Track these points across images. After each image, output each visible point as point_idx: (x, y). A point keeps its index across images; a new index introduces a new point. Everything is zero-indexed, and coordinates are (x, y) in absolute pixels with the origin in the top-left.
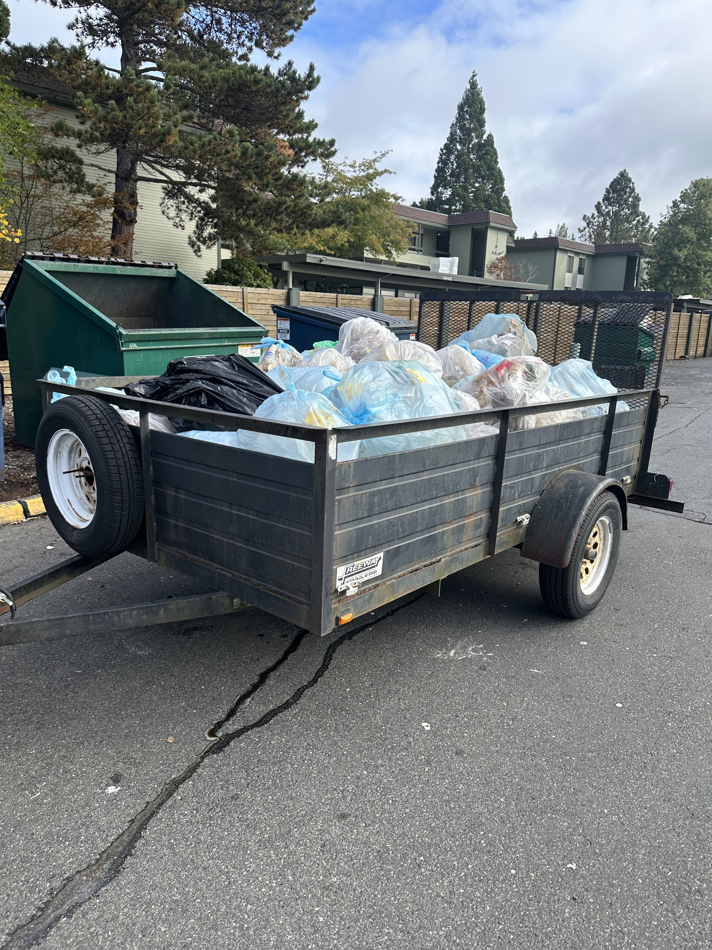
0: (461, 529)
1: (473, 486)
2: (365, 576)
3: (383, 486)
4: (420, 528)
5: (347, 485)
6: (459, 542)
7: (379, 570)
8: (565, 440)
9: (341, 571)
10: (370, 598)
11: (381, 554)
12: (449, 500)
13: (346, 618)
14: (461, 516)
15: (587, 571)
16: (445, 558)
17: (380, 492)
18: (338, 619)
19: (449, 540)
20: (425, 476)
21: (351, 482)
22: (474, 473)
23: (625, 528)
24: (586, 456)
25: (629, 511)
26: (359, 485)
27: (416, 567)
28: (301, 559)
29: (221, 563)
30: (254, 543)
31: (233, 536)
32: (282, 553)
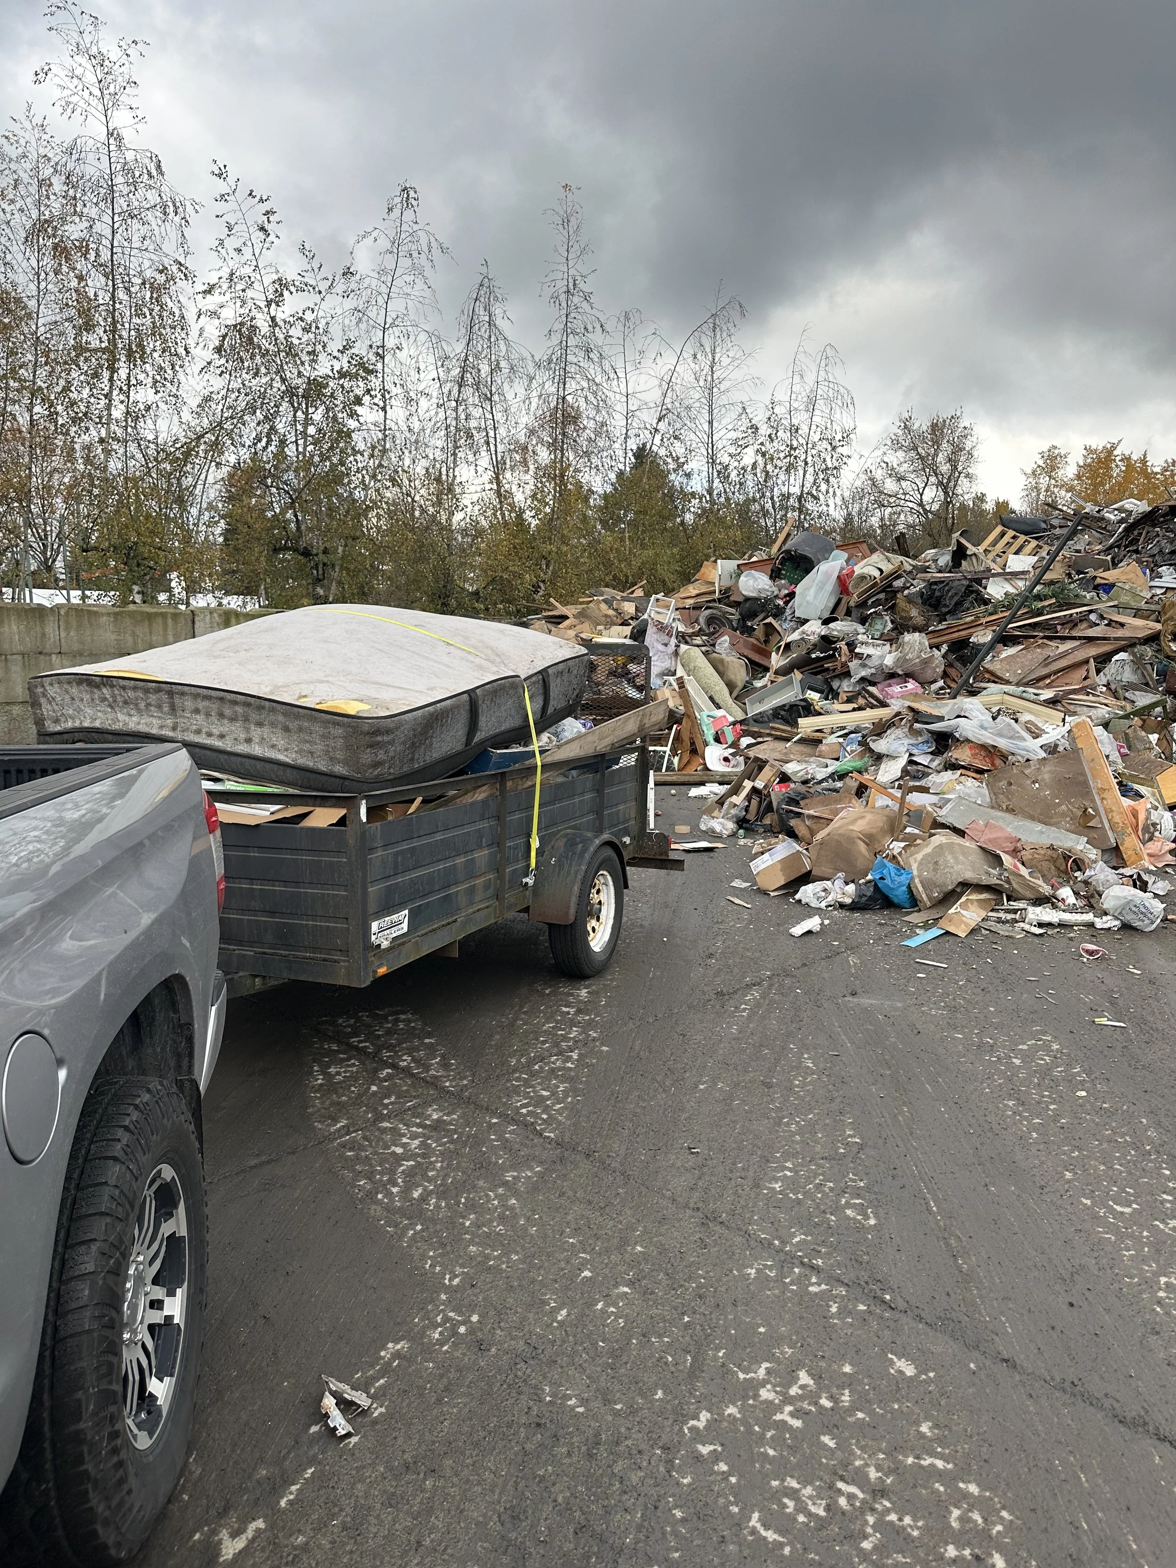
0: (472, 890)
1: (480, 847)
2: (395, 933)
3: (404, 846)
4: (437, 888)
5: (376, 845)
6: (472, 903)
7: (405, 927)
8: (560, 800)
9: (375, 926)
10: (399, 954)
11: (406, 912)
12: (460, 860)
13: (382, 971)
14: (471, 876)
15: (594, 930)
16: (461, 917)
17: (402, 852)
18: (375, 972)
19: (462, 900)
20: (439, 837)
21: (379, 843)
22: (480, 833)
23: (626, 887)
24: (582, 816)
25: (628, 873)
26: (385, 846)
27: (436, 926)
28: (335, 918)
29: (240, 943)
30: (282, 914)
31: (255, 912)
32: (314, 917)
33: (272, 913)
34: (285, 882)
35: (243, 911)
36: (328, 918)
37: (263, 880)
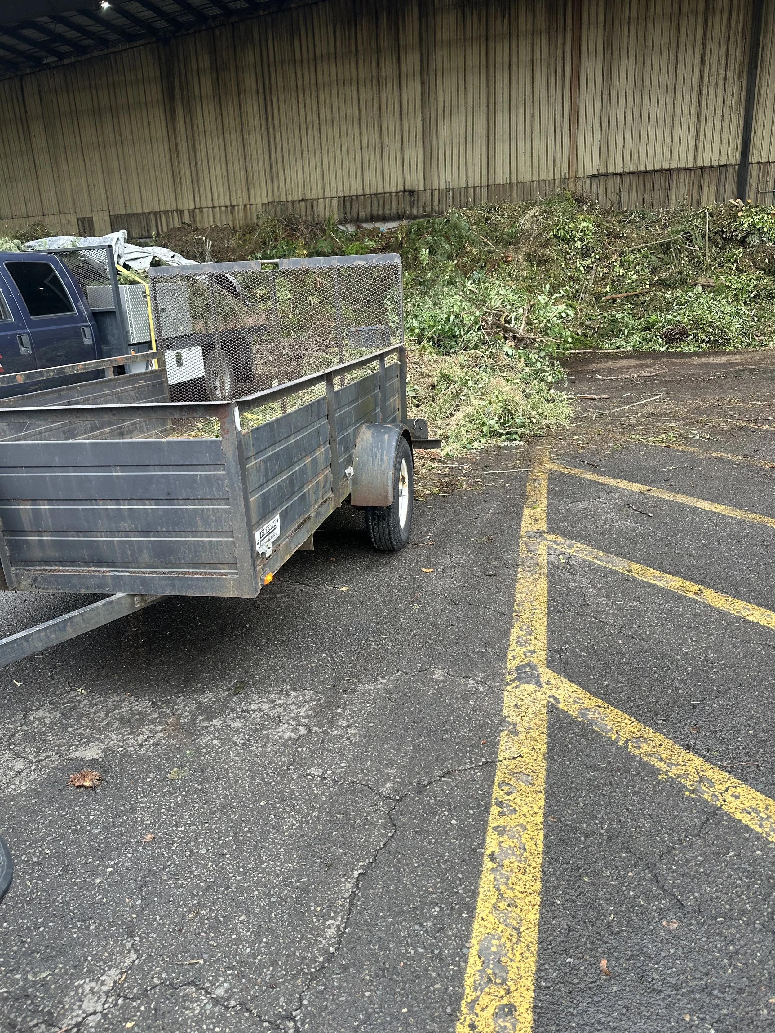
0: (317, 486)
1: (319, 446)
2: (272, 538)
3: (271, 452)
4: (296, 488)
5: (250, 453)
6: (318, 498)
7: (278, 530)
9: (257, 535)
10: (277, 558)
11: (278, 516)
12: (308, 460)
13: (267, 578)
14: (316, 474)
16: (312, 513)
17: (269, 458)
18: (262, 581)
19: (312, 497)
20: (292, 440)
21: (252, 451)
22: (318, 433)
26: (257, 453)
28: (219, 533)
29: (112, 564)
30: (157, 533)
31: (126, 533)
32: (195, 533)
33: (145, 533)
34: (157, 501)
35: (112, 533)
36: (209, 533)
37: (130, 500)
